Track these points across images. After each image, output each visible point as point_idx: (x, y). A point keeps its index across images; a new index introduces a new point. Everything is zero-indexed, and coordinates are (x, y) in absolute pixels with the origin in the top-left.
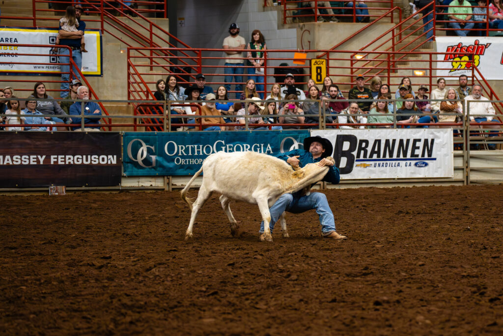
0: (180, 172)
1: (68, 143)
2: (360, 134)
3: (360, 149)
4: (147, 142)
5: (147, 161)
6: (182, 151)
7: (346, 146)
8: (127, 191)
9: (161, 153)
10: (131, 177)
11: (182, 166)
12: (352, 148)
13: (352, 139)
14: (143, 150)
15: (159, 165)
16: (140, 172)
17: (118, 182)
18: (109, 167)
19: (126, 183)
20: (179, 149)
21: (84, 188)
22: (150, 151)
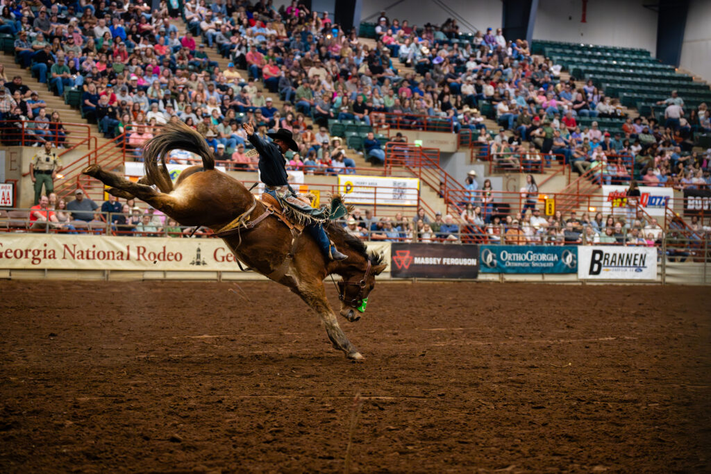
0: (509, 271)
1: (452, 251)
2: (605, 249)
3: (605, 259)
4: (492, 251)
5: (492, 264)
6: (510, 258)
7: (597, 257)
8: (480, 282)
9: (499, 259)
10: (484, 273)
11: (509, 268)
12: (601, 259)
13: (600, 252)
14: (490, 257)
15: (498, 266)
16: (488, 270)
17: (476, 276)
18: (472, 267)
19: (481, 277)
20: (508, 256)
21: (459, 279)
22: (493, 258)
